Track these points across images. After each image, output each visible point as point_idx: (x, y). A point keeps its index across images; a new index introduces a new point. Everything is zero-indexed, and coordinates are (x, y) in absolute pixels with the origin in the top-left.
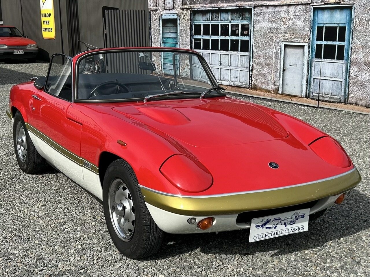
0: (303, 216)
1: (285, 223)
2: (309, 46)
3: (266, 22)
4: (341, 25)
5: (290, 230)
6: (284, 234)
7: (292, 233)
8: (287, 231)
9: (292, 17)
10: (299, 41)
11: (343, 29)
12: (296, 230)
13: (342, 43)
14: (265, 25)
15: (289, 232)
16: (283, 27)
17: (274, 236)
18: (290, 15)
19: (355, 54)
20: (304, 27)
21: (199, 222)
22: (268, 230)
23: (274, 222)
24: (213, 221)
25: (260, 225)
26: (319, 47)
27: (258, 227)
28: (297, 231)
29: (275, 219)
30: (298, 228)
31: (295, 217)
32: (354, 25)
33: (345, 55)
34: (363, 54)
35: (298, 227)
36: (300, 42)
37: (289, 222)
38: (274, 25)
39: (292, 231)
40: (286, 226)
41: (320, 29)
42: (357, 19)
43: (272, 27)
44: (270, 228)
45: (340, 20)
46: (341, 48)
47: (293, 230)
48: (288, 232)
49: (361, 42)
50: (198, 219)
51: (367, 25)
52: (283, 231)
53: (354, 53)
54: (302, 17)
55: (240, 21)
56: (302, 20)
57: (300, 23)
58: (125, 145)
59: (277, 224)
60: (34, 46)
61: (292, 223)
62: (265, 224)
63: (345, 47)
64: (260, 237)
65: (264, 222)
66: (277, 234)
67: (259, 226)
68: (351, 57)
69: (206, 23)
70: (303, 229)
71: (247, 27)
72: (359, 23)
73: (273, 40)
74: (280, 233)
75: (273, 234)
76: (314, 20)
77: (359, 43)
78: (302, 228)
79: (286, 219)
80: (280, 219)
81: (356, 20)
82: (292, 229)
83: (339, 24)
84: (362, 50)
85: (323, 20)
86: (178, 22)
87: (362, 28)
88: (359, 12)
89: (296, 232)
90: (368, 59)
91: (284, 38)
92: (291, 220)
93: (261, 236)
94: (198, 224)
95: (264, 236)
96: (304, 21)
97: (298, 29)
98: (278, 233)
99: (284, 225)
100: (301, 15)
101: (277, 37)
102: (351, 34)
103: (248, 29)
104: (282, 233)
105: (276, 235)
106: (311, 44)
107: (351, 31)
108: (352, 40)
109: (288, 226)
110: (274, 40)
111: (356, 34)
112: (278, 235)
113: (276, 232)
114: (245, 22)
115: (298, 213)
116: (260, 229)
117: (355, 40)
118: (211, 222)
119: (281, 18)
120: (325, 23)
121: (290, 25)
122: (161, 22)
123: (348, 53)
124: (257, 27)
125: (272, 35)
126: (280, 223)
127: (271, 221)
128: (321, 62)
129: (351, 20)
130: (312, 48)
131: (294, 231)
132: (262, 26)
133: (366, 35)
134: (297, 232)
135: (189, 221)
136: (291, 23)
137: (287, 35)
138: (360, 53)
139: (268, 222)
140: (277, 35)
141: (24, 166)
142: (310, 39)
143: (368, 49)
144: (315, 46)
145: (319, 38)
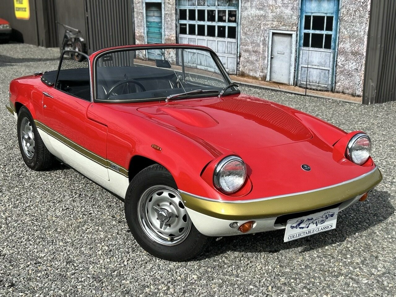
0: (332, 216)
1: (316, 222)
2: (297, 35)
3: (254, 9)
4: (328, 15)
7: (321, 231)
9: (280, 5)
10: (286, 29)
11: (330, 19)
13: (329, 33)
14: (252, 12)
16: (270, 15)
17: (306, 235)
18: (278, 3)
19: (342, 44)
20: (291, 16)
21: (241, 226)
22: (301, 230)
23: (308, 223)
24: (253, 224)
25: (295, 225)
26: (307, 35)
27: (292, 227)
29: (309, 220)
32: (342, 15)
33: (332, 44)
34: (350, 44)
36: (288, 30)
37: (320, 222)
38: (262, 12)
40: (317, 226)
41: (308, 18)
42: (344, 9)
43: (259, 14)
44: (303, 228)
45: (328, 10)
46: (329, 37)
47: (323, 229)
49: (348, 32)
50: (240, 223)
51: (354, 15)
53: (341, 42)
54: (290, 5)
55: (227, 7)
56: (290, 8)
57: (288, 11)
58: (160, 149)
59: (309, 224)
60: (7, 26)
61: (323, 222)
62: (299, 225)
63: (333, 36)
64: (293, 237)
65: (298, 223)
67: (294, 227)
68: (338, 46)
69: (192, 8)
71: (234, 13)
72: (346, 13)
73: (260, 27)
74: (312, 232)
75: (305, 233)
76: (301, 9)
77: (346, 33)
80: (312, 219)
81: (343, 11)
83: (326, 13)
84: (349, 40)
85: (311, 9)
86: (163, 5)
87: (350, 18)
88: (346, 2)
90: (355, 48)
91: (272, 25)
93: (295, 236)
94: (239, 228)
95: (297, 236)
96: (292, 9)
97: (286, 17)
100: (289, 3)
101: (265, 25)
102: (339, 23)
103: (235, 16)
106: (298, 33)
107: (339, 21)
108: (340, 30)
109: (319, 225)
110: (262, 28)
111: (343, 23)
114: (232, 9)
116: (295, 229)
117: (343, 30)
118: (252, 225)
119: (269, 6)
120: (312, 12)
121: (278, 13)
122: (144, 5)
123: (335, 43)
124: (245, 14)
125: (260, 22)
127: (305, 221)
128: (309, 50)
129: (338, 10)
130: (300, 37)
132: (249, 13)
133: (353, 26)
134: (327, 230)
135: (231, 225)
136: (279, 11)
137: (275, 23)
138: (347, 43)
139: (302, 222)
140: (264, 23)
141: (31, 163)
142: (297, 28)
143: (355, 38)
144: (303, 34)
145: (307, 27)
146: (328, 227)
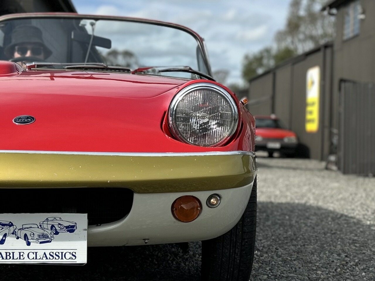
1: (26, 236)
5: (40, 254)
6: (26, 261)
7: (44, 260)
8: (32, 256)
12: (57, 258)
15: (38, 257)
28: (60, 260)
30: (62, 253)
31: (50, 226)
35: (62, 251)
37: (36, 237)
39: (46, 257)
47: (48, 256)
48: (36, 259)
52: (22, 254)
59: (5, 235)
61: (45, 239)
66: (8, 257)
70: (74, 258)
74: (16, 255)
78: (71, 256)
79: (27, 228)
82: (45, 254)
89: (56, 260)
92: (41, 231)
98: (11, 255)
99: (25, 240)
104: (22, 257)
105: (6, 259)
112: (11, 260)
113: (6, 253)
115: (58, 219)
126: (13, 233)
131: (51, 258)
146: (64, 256)
